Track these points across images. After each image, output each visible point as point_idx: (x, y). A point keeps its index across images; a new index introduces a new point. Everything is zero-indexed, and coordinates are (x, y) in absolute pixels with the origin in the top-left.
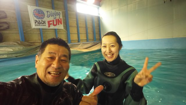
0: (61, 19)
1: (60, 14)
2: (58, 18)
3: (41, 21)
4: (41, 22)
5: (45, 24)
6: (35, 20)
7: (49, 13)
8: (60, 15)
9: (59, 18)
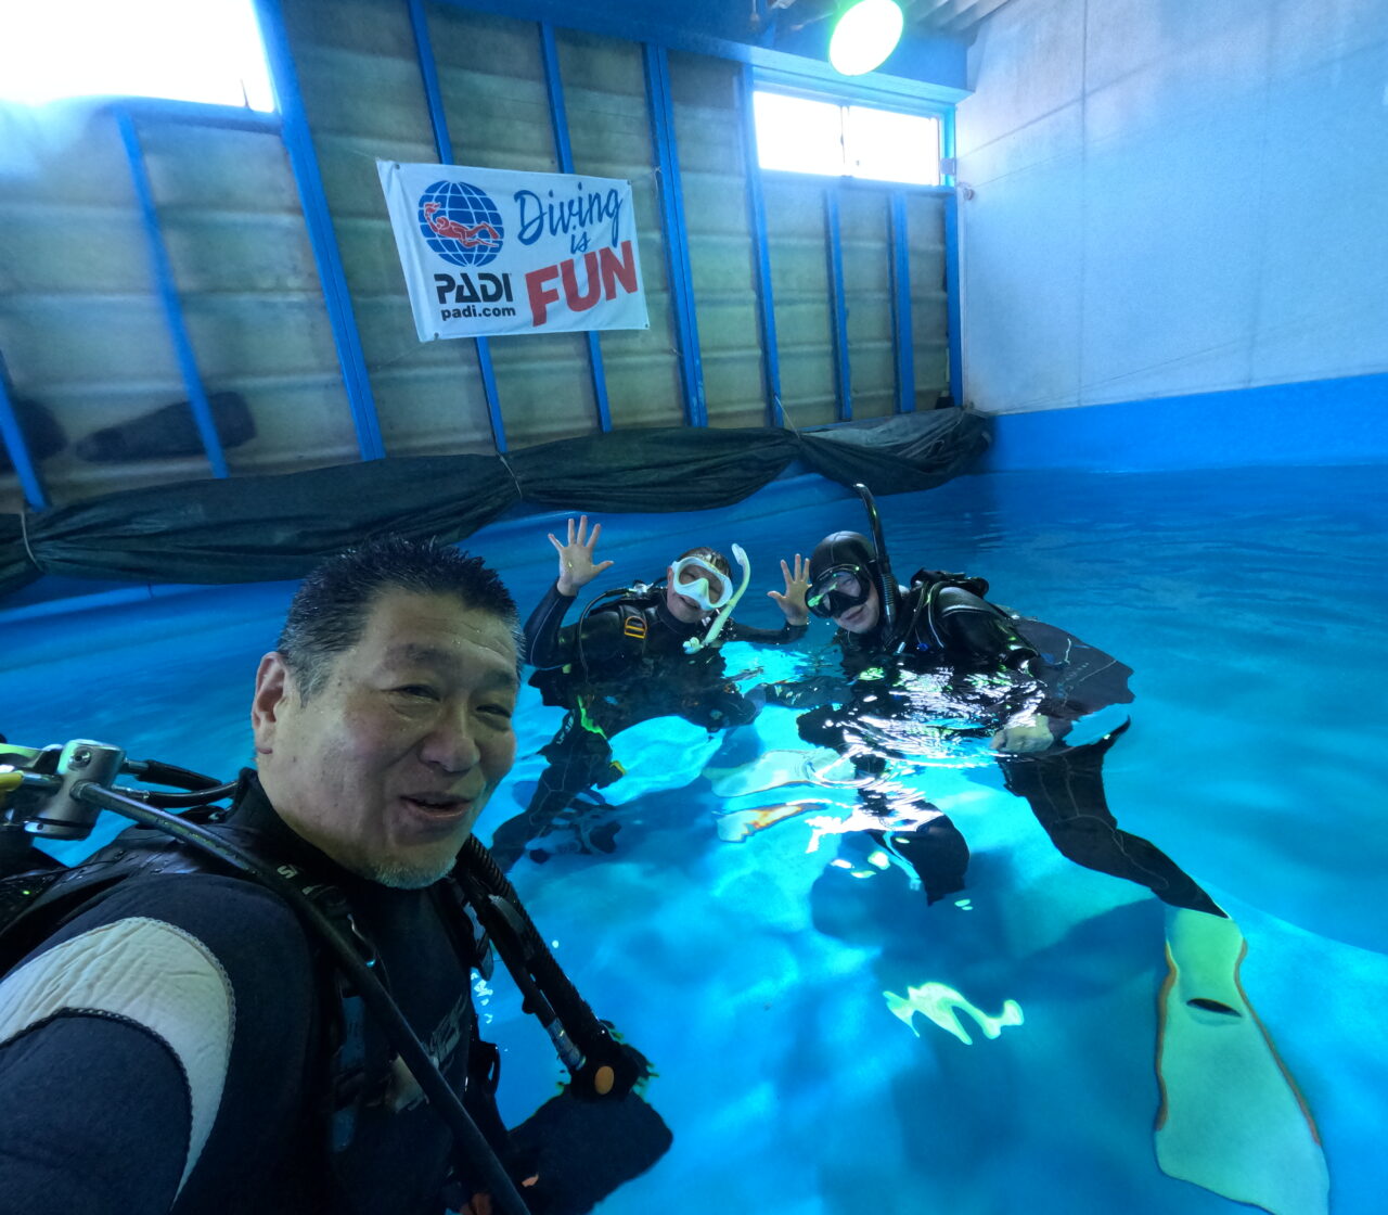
0: (627, 247)
1: (617, 206)
2: (606, 242)
3: (482, 276)
4: (477, 283)
5: (510, 298)
6: (439, 277)
7: (532, 211)
8: (615, 216)
9: (615, 243)
